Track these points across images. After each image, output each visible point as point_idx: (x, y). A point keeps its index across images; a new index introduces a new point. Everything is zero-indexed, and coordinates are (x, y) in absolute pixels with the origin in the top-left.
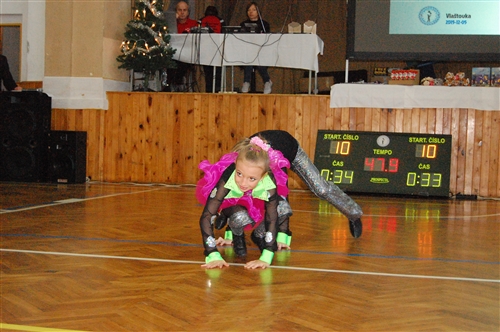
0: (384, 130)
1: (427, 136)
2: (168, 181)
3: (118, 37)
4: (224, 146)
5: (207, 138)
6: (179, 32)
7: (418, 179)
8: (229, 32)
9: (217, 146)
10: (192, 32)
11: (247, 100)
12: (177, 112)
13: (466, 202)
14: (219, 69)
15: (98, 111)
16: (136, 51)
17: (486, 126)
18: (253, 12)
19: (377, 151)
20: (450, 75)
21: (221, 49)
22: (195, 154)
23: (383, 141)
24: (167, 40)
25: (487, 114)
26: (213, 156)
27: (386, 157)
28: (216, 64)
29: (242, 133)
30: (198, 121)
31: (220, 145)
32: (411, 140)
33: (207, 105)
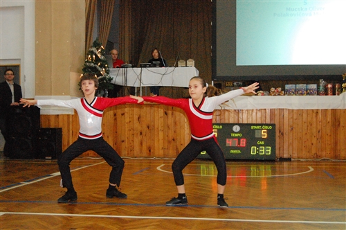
0: (237, 122)
1: (261, 125)
3: (78, 72)
4: (144, 133)
5: (133, 130)
6: (114, 67)
7: (257, 150)
8: (144, 67)
9: (139, 134)
10: (122, 67)
12: (115, 115)
13: (285, 163)
14: (139, 88)
15: (68, 115)
17: (295, 118)
18: (156, 54)
19: (233, 135)
20: (273, 89)
21: (139, 77)
22: (126, 140)
23: (236, 128)
24: (107, 72)
25: (295, 111)
26: (137, 140)
27: (239, 138)
28: (137, 85)
29: (154, 126)
30: (127, 120)
31: (141, 133)
32: (252, 127)
33: (133, 111)
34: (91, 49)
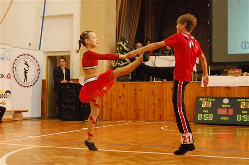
0: (225, 96)
1: (246, 98)
2: (132, 120)
4: (156, 104)
5: (148, 101)
7: (242, 118)
8: (157, 56)
9: (153, 104)
11: (165, 84)
12: (135, 90)
16: (117, 65)
19: (223, 106)
22: (143, 109)
23: (226, 101)
27: (227, 108)
29: (163, 99)
30: (144, 94)
31: (154, 104)
32: (238, 100)
33: (148, 87)
34: (119, 43)
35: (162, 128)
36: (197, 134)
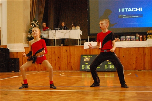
2: (42, 70)
3: (27, 33)
6: (43, 30)
7: (108, 67)
8: (56, 30)
9: (54, 60)
11: (62, 48)
16: (32, 36)
18: (63, 24)
26: (53, 63)
28: (53, 38)
30: (49, 54)
33: (51, 50)
34: (32, 22)
35: (60, 75)
36: (82, 78)
